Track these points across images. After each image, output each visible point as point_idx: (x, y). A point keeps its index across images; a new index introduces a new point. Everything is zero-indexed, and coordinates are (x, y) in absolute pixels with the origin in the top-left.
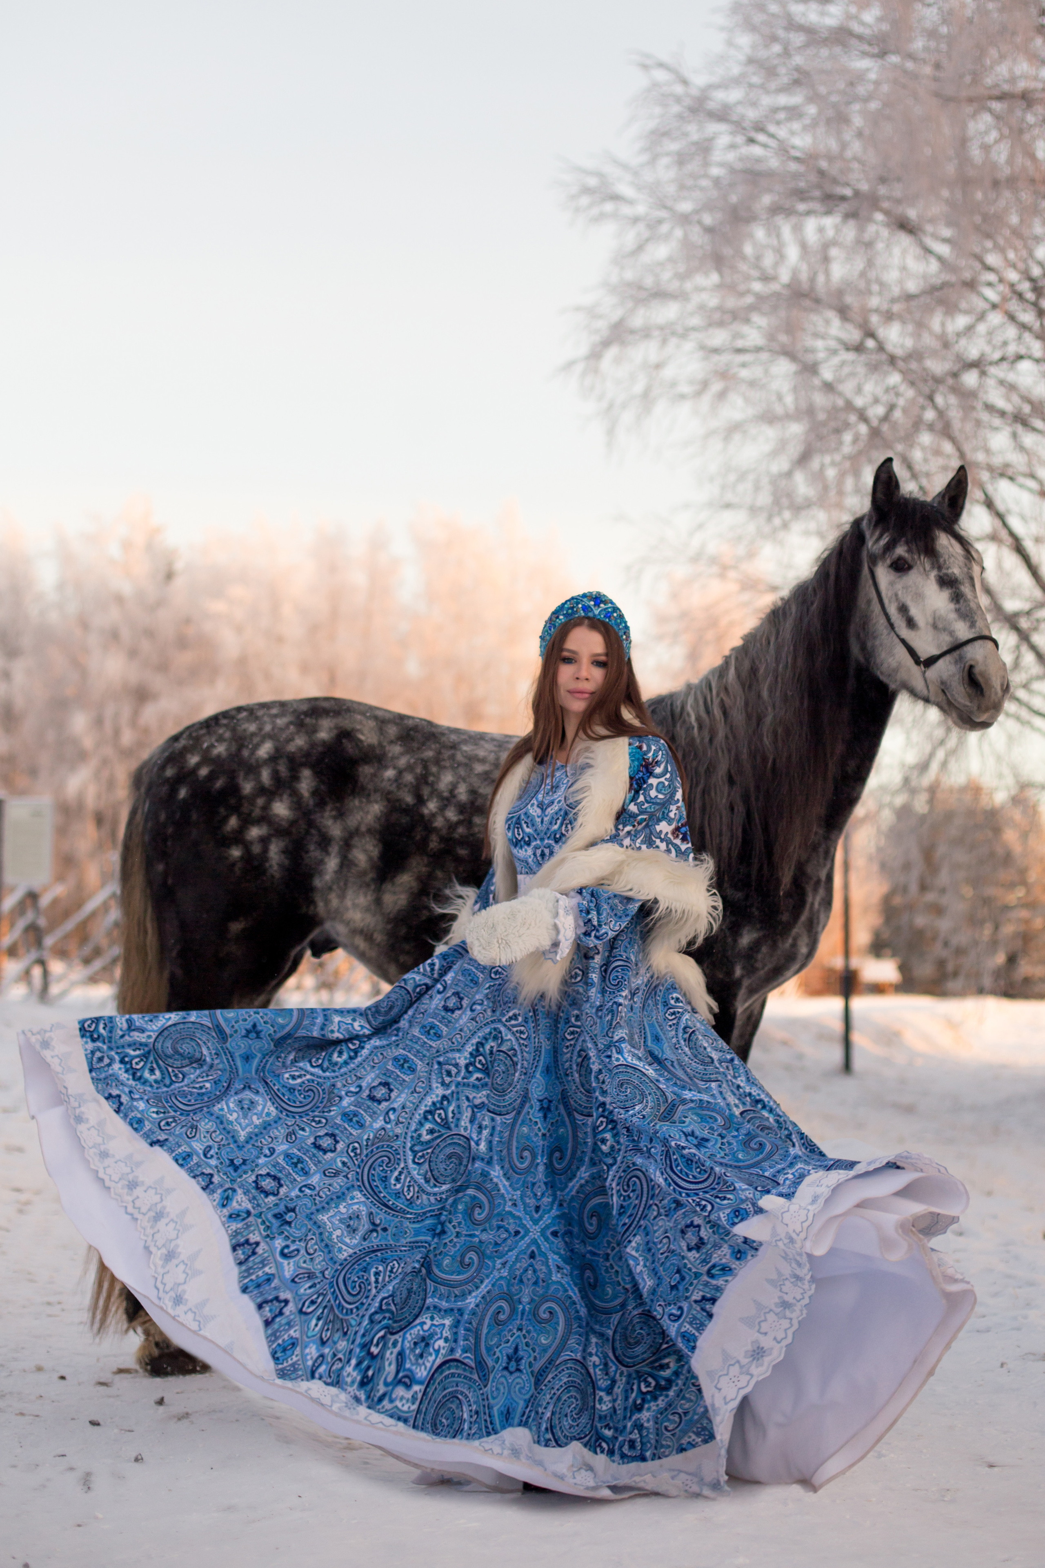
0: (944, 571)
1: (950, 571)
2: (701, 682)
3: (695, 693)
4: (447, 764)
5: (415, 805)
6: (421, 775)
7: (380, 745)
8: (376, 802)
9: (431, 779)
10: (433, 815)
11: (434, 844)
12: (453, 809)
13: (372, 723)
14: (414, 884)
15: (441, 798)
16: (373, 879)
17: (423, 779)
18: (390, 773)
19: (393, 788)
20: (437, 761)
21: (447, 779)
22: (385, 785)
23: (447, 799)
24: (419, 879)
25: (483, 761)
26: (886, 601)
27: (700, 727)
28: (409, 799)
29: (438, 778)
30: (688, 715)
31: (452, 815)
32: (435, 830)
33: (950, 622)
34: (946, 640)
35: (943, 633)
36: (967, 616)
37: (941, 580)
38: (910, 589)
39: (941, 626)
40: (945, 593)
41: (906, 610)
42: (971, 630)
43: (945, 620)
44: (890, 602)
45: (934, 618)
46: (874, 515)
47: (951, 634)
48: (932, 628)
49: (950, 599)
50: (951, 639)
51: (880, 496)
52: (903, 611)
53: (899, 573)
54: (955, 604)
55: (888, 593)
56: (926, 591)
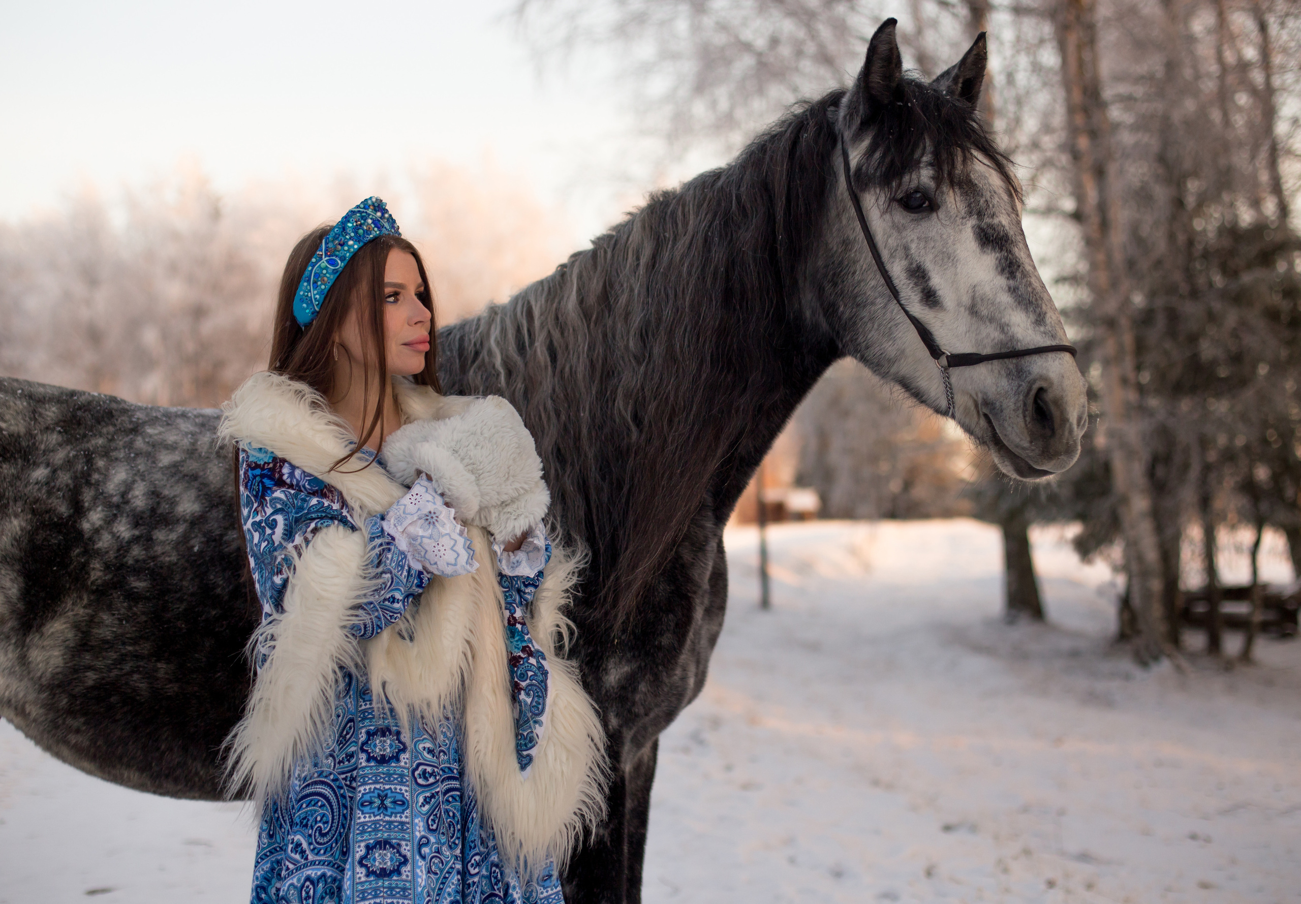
0: (987, 220)
1: (996, 221)
2: (516, 300)
3: (503, 321)
4: (121, 455)
5: (70, 516)
6: (82, 472)
7: (30, 434)
8: (16, 516)
9: (96, 476)
10: (97, 531)
11: (97, 573)
12: (124, 520)
13: (22, 404)
14: (70, 635)
15: (109, 505)
16: (12, 629)
17: (84, 479)
18: (40, 473)
19: (43, 495)
20: (106, 453)
21: (119, 475)
22: (32, 490)
23: (118, 506)
24: (76, 626)
25: (172, 448)
26: (885, 254)
27: (509, 373)
28: (63, 509)
29: (106, 477)
30: (490, 352)
31: (123, 529)
32: (98, 553)
33: (1002, 308)
34: (992, 336)
35: (988, 324)
36: (1030, 303)
37: (982, 234)
38: (932, 244)
39: (985, 312)
40: (989, 257)
41: (924, 277)
42: (1037, 328)
43: (993, 304)
44: (892, 256)
45: (973, 298)
46: (861, 107)
47: (1003, 329)
48: (967, 312)
49: (999, 269)
50: (1002, 337)
51: (876, 78)
52: (918, 277)
53: (913, 215)
54: (1008, 279)
55: (890, 241)
56: (958, 252)
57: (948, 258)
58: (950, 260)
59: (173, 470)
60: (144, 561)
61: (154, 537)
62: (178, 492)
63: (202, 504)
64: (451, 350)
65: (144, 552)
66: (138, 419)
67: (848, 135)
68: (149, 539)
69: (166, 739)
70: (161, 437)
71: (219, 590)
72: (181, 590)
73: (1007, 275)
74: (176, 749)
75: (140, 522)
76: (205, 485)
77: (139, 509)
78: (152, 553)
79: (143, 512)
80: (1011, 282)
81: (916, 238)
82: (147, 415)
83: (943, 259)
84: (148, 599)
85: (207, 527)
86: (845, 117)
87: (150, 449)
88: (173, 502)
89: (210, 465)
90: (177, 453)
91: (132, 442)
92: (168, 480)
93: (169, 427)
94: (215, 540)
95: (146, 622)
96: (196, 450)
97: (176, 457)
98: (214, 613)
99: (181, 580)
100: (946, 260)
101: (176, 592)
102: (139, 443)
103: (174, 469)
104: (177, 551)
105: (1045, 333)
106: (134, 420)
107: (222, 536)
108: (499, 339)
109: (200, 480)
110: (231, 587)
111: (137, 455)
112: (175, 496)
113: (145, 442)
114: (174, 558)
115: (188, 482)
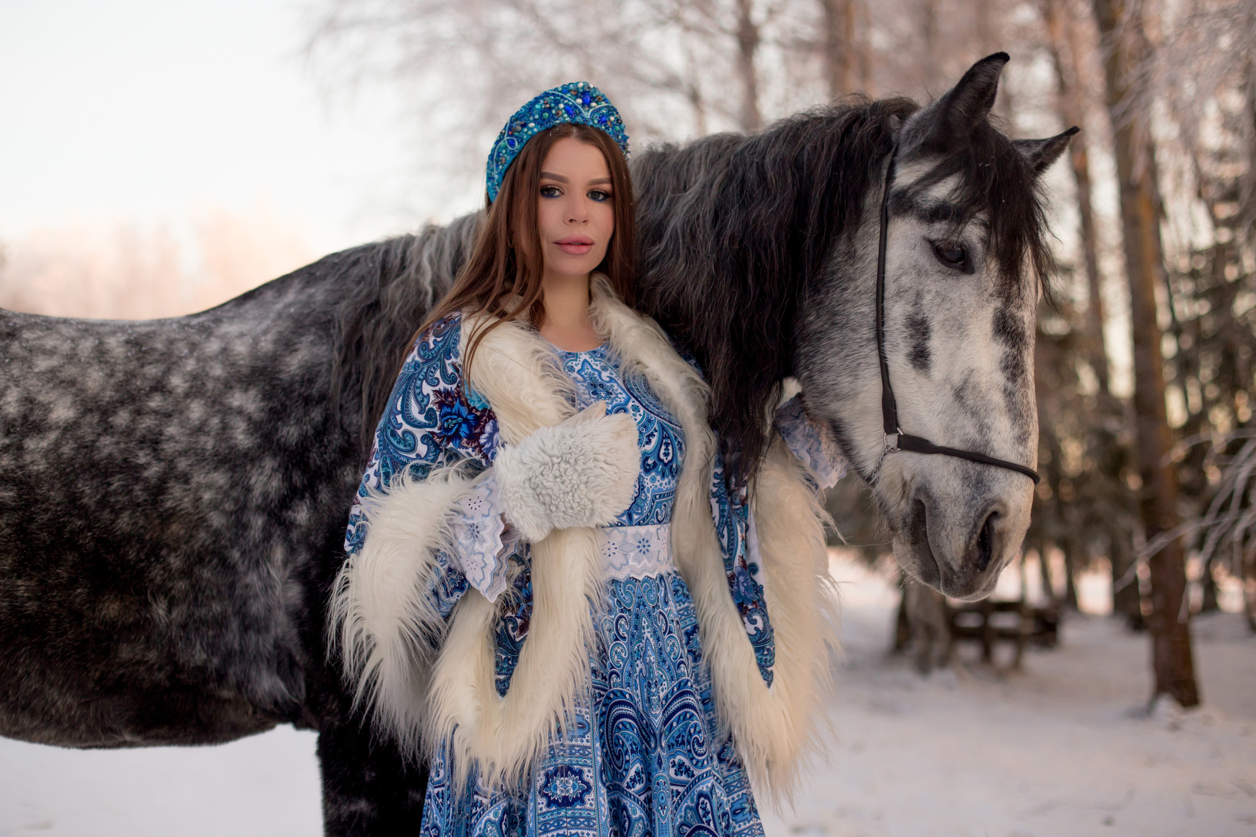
0: (1011, 309)
33: (990, 407)
34: (967, 431)
35: (969, 416)
36: (1021, 416)
37: (1002, 321)
38: (949, 305)
39: (970, 402)
40: (998, 348)
41: (924, 334)
42: (1016, 446)
43: (983, 397)
44: (899, 294)
45: (966, 382)
46: (931, 129)
47: (982, 429)
48: (952, 392)
49: (1003, 365)
50: (977, 437)
51: (960, 107)
52: (917, 331)
53: (943, 266)
54: (1008, 379)
55: (903, 278)
56: (971, 327)
57: (958, 327)
58: (959, 331)
59: (50, 376)
60: (13, 471)
61: (25, 446)
62: (53, 399)
63: (78, 410)
64: (374, 262)
65: (13, 462)
66: (15, 324)
67: (905, 150)
68: (20, 448)
69: (24, 661)
70: (39, 342)
71: (85, 500)
72: (48, 499)
73: (1009, 375)
74: (33, 674)
75: (12, 430)
76: (83, 391)
77: (10, 416)
78: (21, 463)
79: (15, 420)
80: (1010, 385)
81: (934, 290)
82: (25, 321)
83: (952, 326)
84: (13, 509)
85: (80, 433)
86: (909, 132)
87: (26, 354)
88: (47, 409)
89: (90, 370)
90: (55, 357)
91: (7, 347)
92: (43, 385)
93: (49, 332)
94: (87, 447)
95: (10, 535)
96: (76, 355)
97: (54, 362)
98: (79, 523)
99: (49, 490)
100: (955, 328)
101: (43, 503)
102: (15, 347)
103: (52, 377)
104: (47, 459)
105: (1021, 455)
106: (11, 324)
107: (94, 442)
108: (433, 256)
109: (78, 386)
110: (98, 497)
111: (12, 360)
112: (50, 403)
113: (22, 347)
114: (41, 468)
115: (64, 388)
